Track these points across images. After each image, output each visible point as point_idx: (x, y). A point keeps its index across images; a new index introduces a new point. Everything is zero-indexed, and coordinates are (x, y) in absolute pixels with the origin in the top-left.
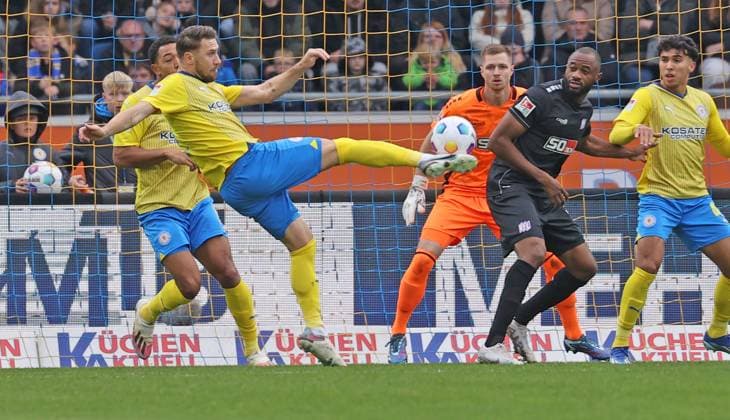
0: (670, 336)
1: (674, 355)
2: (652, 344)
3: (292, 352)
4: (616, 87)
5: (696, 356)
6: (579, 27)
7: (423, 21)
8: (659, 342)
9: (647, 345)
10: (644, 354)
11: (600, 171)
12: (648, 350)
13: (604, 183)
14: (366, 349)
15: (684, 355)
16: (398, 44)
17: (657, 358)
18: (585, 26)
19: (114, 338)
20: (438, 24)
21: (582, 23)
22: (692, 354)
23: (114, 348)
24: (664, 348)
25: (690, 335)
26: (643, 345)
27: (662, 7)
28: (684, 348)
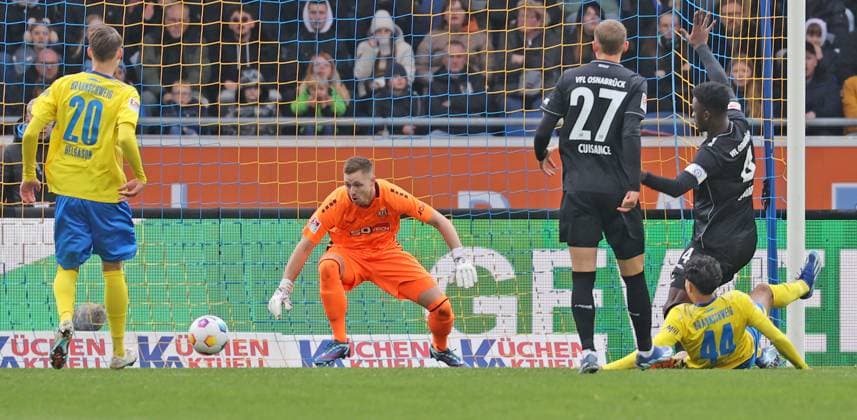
0: (538, 345)
1: (541, 362)
2: (521, 352)
3: (190, 356)
4: (484, 116)
5: (561, 363)
6: (455, 60)
7: (312, 53)
8: (526, 350)
9: (517, 353)
10: (513, 361)
11: (467, 193)
12: (518, 357)
13: (479, 204)
14: (258, 354)
15: (550, 362)
16: (288, 73)
17: (526, 365)
18: (461, 60)
19: (26, 342)
20: (327, 55)
21: (459, 56)
22: (557, 362)
23: (26, 351)
24: (532, 356)
25: (555, 344)
26: (513, 352)
27: (533, 42)
28: (550, 355)
